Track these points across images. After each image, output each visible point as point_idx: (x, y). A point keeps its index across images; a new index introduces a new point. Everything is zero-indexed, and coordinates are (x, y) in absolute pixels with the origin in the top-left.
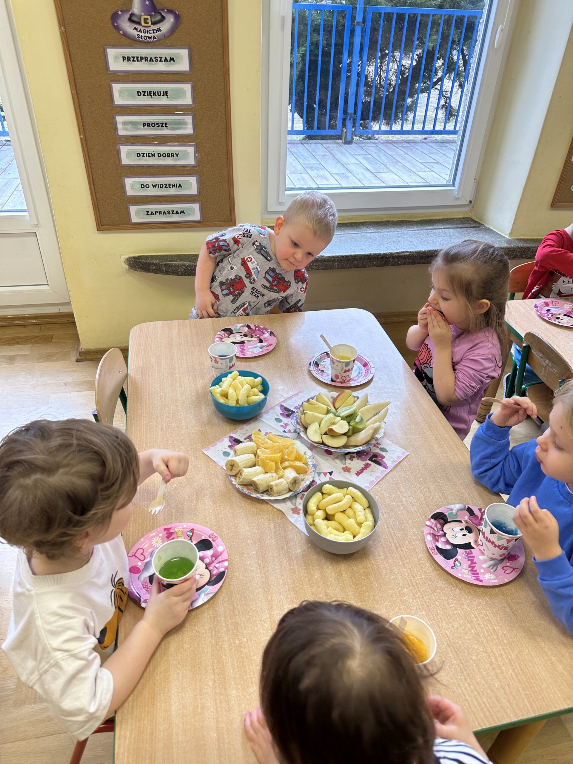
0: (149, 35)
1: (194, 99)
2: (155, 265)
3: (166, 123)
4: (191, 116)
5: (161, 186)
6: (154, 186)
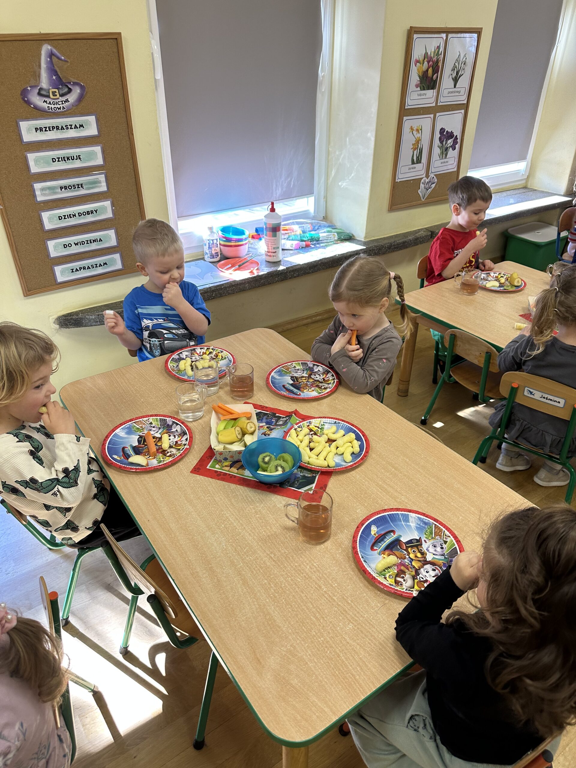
0: (59, 106)
1: (104, 159)
3: (81, 184)
4: (103, 175)
5: (82, 243)
6: (76, 244)
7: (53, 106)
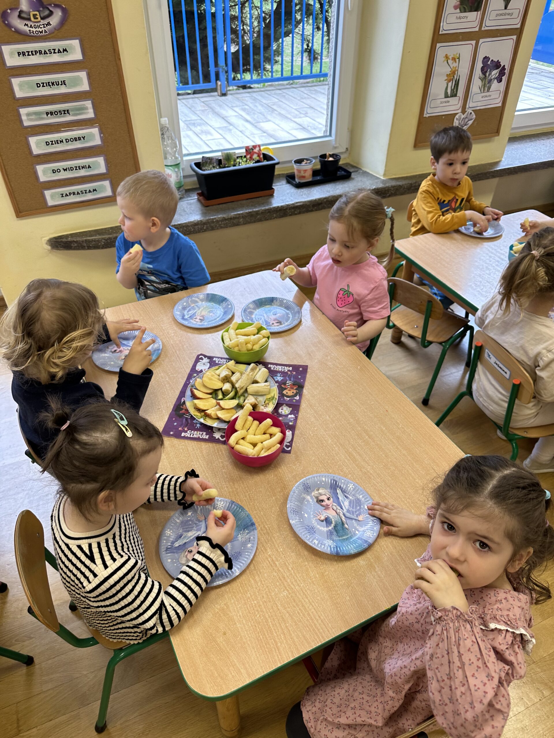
0: (40, 30)
1: (90, 84)
2: (76, 242)
3: (68, 111)
4: (90, 101)
5: (71, 169)
6: (65, 170)
7: (34, 30)
